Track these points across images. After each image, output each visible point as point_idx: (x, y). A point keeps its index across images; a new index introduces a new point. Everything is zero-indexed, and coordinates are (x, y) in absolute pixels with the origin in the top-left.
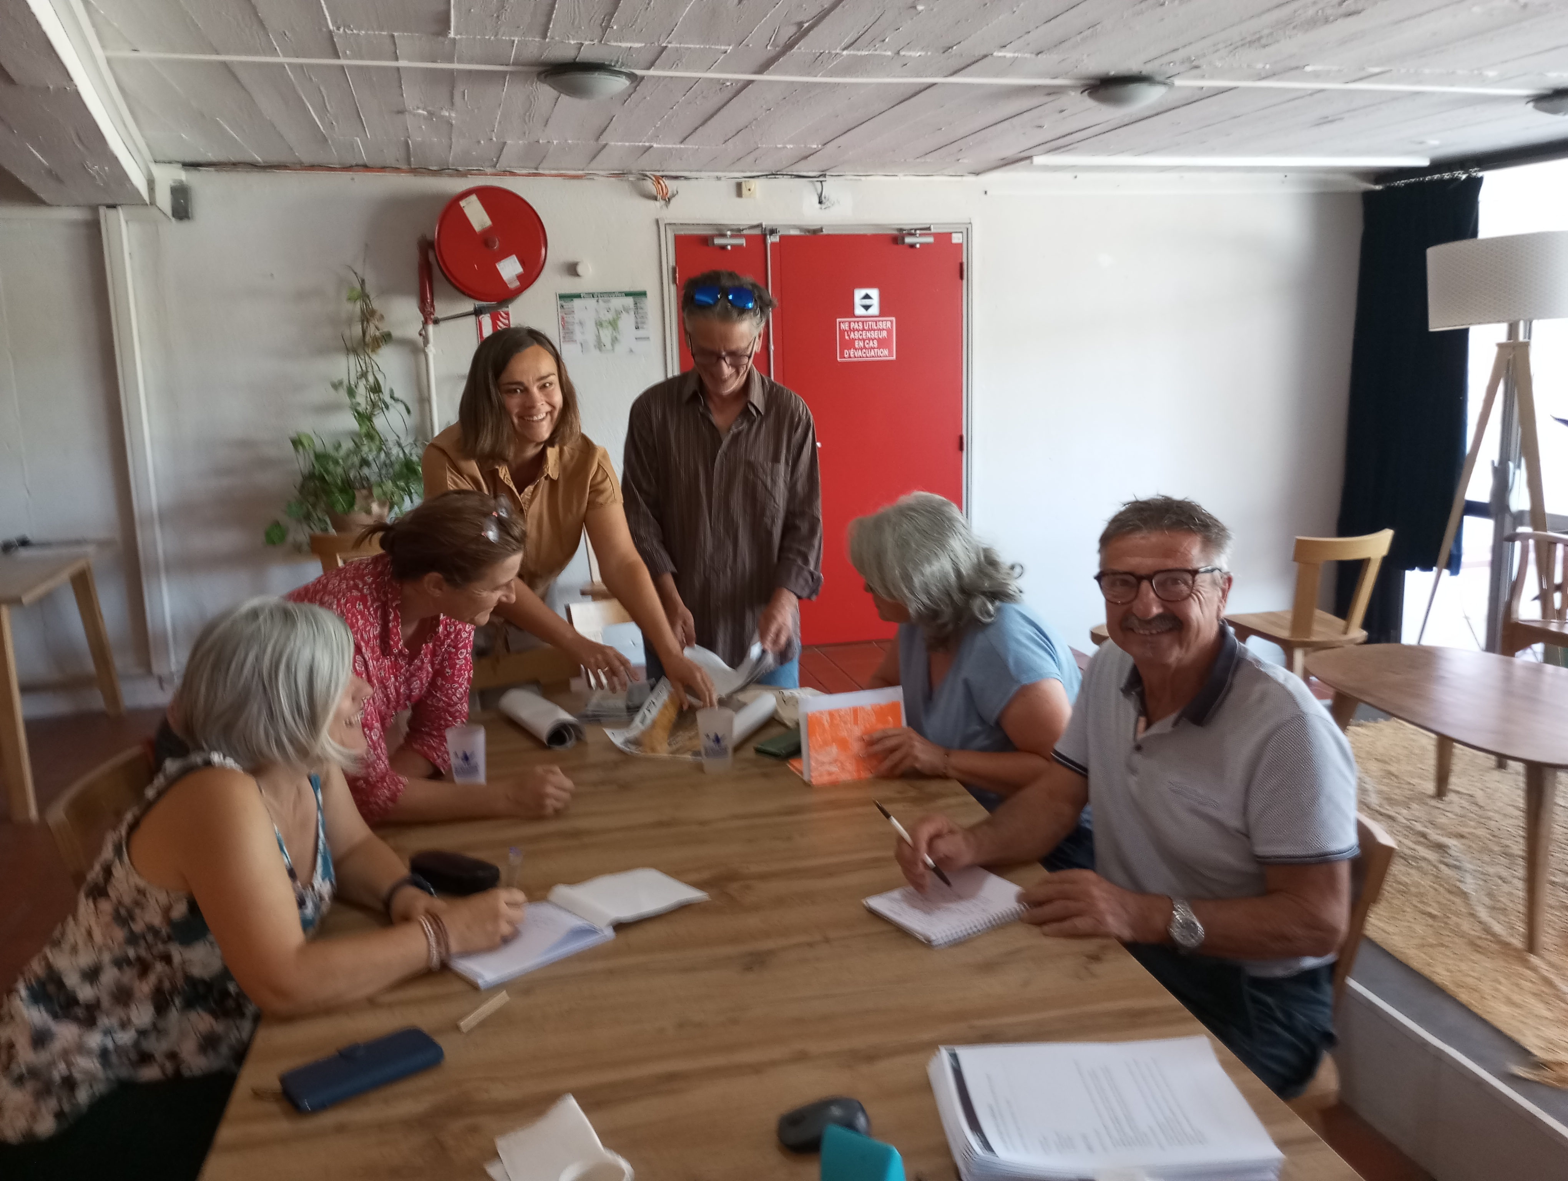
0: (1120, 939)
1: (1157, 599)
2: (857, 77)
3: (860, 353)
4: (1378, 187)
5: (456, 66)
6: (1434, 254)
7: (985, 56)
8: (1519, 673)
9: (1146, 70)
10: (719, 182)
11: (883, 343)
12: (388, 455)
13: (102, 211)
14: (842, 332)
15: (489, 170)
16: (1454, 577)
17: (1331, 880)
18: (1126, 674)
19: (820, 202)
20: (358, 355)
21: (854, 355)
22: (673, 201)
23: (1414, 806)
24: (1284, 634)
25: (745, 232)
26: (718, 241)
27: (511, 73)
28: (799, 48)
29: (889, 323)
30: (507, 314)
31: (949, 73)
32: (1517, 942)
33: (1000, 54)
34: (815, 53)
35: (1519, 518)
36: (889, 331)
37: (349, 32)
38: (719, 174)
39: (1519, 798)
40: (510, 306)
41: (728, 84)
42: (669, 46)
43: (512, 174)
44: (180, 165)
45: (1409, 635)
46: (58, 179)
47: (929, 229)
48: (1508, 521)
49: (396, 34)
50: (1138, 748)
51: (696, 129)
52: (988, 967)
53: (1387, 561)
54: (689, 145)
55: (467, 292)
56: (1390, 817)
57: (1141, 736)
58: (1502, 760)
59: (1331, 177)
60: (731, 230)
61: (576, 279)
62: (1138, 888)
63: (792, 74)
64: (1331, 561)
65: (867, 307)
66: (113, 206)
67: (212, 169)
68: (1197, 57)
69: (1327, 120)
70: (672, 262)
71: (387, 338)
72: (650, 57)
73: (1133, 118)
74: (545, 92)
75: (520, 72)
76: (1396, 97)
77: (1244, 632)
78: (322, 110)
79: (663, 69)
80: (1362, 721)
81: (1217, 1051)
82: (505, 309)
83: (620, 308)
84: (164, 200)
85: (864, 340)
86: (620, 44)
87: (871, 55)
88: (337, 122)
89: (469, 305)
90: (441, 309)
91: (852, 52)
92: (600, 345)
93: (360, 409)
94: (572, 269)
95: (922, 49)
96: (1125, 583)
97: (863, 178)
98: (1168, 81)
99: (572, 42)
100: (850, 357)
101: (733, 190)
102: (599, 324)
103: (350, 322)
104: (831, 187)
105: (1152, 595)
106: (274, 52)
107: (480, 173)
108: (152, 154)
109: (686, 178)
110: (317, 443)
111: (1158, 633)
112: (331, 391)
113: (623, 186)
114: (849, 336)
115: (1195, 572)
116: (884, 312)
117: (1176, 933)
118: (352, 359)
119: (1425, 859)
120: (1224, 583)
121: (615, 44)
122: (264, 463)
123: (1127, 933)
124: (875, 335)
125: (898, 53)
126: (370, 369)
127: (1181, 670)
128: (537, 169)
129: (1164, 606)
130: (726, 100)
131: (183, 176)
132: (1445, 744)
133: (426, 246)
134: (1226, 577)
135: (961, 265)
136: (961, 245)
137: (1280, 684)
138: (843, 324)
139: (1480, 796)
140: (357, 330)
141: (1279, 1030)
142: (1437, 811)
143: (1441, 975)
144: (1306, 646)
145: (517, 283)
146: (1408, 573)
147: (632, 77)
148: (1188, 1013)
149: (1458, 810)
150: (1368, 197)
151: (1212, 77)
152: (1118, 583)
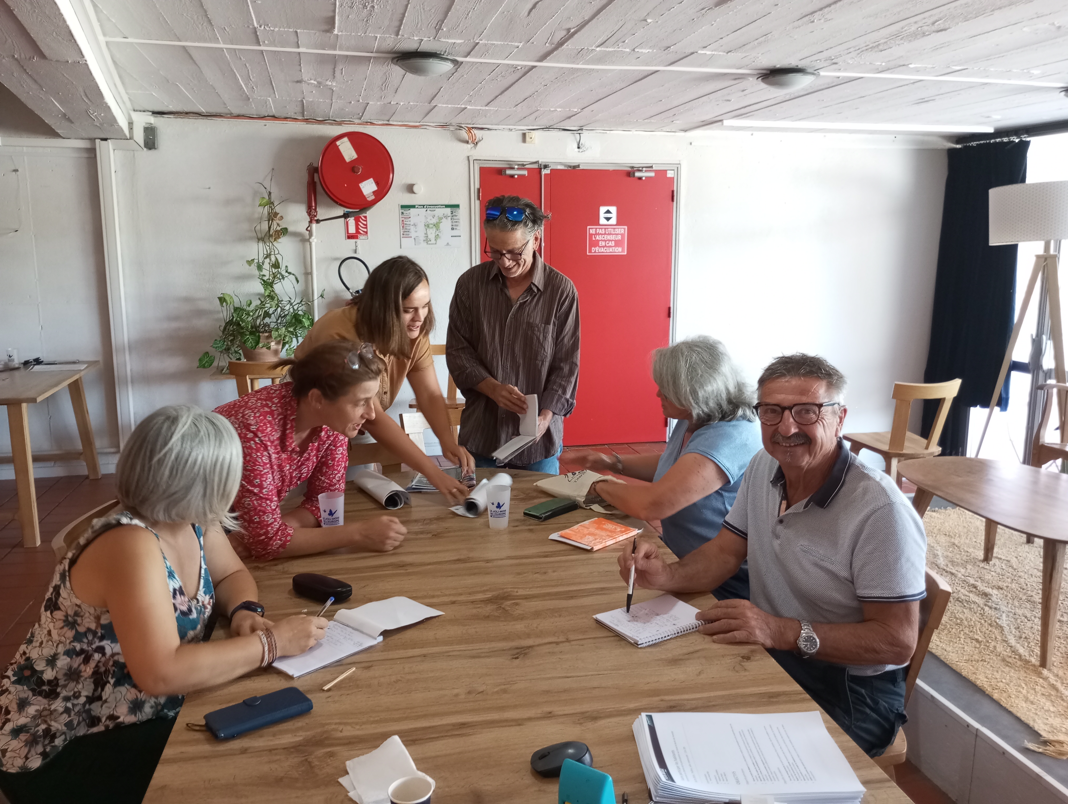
0: (763, 645)
1: (795, 423)
2: (606, 65)
3: (603, 250)
4: (959, 146)
5: (337, 52)
6: (994, 193)
7: (692, 53)
8: (1043, 479)
9: (801, 65)
10: (511, 132)
11: (618, 243)
12: (283, 310)
13: (98, 141)
14: (591, 235)
15: (357, 121)
16: (1003, 413)
17: (908, 612)
18: (774, 471)
19: (579, 148)
20: (265, 243)
21: (597, 251)
22: (479, 144)
23: (969, 567)
24: (885, 448)
25: (527, 166)
26: (509, 172)
27: (374, 57)
28: (567, 46)
29: (623, 230)
30: (365, 217)
31: (668, 64)
32: (1035, 660)
33: (703, 52)
34: (577, 49)
35: (1048, 374)
36: (623, 235)
37: (268, 29)
38: (511, 127)
39: (1039, 562)
40: (368, 212)
41: (519, 68)
42: (481, 42)
43: (372, 124)
44: (151, 113)
45: (971, 452)
46: (69, 120)
47: (652, 167)
48: (1041, 375)
49: (298, 31)
50: (781, 521)
51: (497, 97)
52: (675, 662)
53: (956, 401)
54: (491, 108)
55: (339, 202)
56: (952, 574)
57: (782, 514)
58: (1030, 538)
59: (926, 138)
60: (518, 165)
61: (413, 195)
62: (777, 614)
63: (562, 63)
64: (918, 400)
65: (608, 219)
66: (105, 139)
67: (171, 116)
68: (836, 57)
69: (924, 100)
70: (477, 186)
71: (284, 231)
72: (468, 49)
73: (793, 96)
74: (397, 70)
75: (379, 58)
76: (972, 86)
77: (857, 446)
78: (248, 79)
79: (476, 57)
80: (937, 509)
81: (825, 721)
82: (365, 215)
83: (441, 216)
84: (139, 136)
85: (605, 241)
86: (447, 40)
87: (615, 51)
88: (257, 87)
89: (340, 211)
90: (322, 213)
91: (603, 49)
92: (427, 240)
93: (265, 278)
94: (410, 189)
95: (650, 48)
96: (774, 411)
97: (608, 132)
98: (816, 72)
99: (416, 38)
100: (595, 252)
101: (520, 138)
102: (427, 226)
103: (260, 220)
104: (586, 137)
105: (791, 420)
106: (217, 40)
107: (352, 123)
108: (132, 104)
109: (489, 129)
110: (236, 300)
111: (795, 446)
112: (247, 266)
113: (446, 133)
114: (595, 238)
115: (820, 406)
116: (619, 223)
117: (802, 644)
118: (261, 244)
119: (974, 603)
120: (841, 413)
121: (444, 40)
122: (200, 313)
123: (769, 643)
124: (612, 237)
125: (634, 50)
126: (273, 253)
127: (811, 470)
128: (388, 121)
129: (798, 427)
130: (517, 78)
131: (152, 120)
132: (991, 525)
133: (313, 171)
134: (842, 408)
135: (673, 192)
136: (673, 178)
137: (877, 482)
138: (591, 230)
139: (1014, 561)
140: (265, 226)
141: (868, 711)
142: (985, 571)
143: (981, 680)
144: (901, 456)
145: (373, 197)
146: (972, 409)
147: (455, 62)
148: (808, 696)
149: (999, 570)
150: (951, 153)
151: (845, 70)
152: (769, 411)
